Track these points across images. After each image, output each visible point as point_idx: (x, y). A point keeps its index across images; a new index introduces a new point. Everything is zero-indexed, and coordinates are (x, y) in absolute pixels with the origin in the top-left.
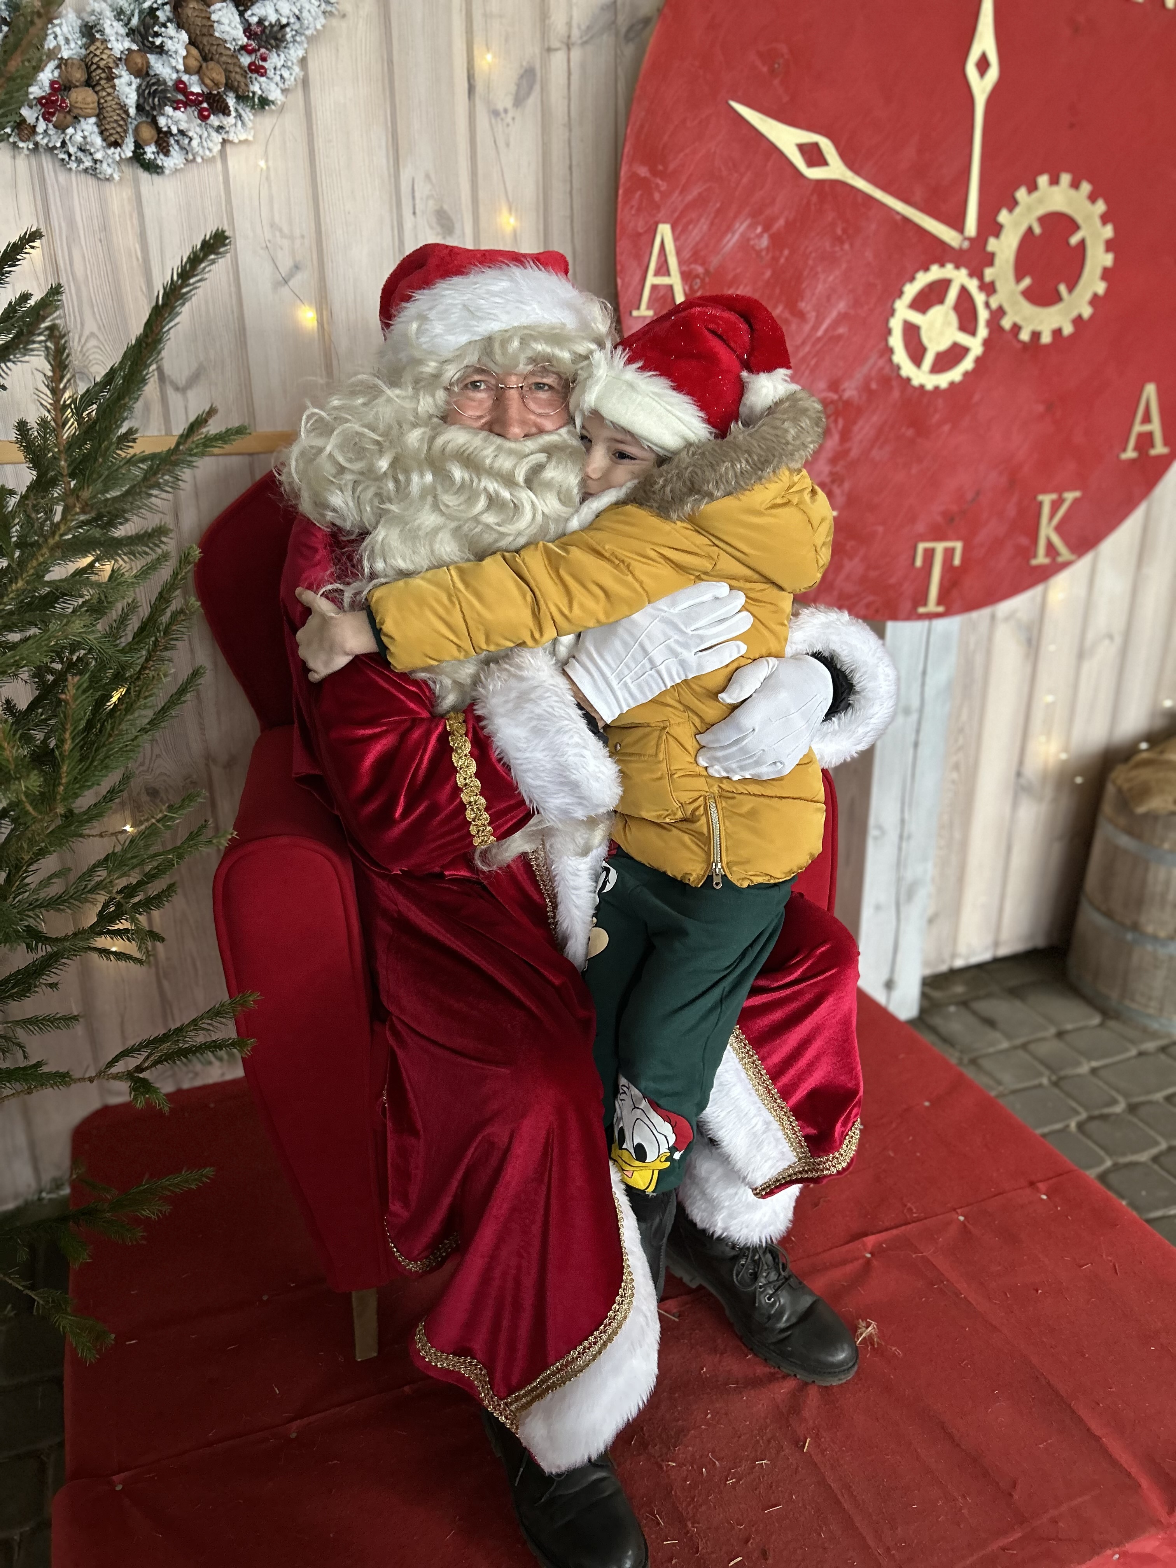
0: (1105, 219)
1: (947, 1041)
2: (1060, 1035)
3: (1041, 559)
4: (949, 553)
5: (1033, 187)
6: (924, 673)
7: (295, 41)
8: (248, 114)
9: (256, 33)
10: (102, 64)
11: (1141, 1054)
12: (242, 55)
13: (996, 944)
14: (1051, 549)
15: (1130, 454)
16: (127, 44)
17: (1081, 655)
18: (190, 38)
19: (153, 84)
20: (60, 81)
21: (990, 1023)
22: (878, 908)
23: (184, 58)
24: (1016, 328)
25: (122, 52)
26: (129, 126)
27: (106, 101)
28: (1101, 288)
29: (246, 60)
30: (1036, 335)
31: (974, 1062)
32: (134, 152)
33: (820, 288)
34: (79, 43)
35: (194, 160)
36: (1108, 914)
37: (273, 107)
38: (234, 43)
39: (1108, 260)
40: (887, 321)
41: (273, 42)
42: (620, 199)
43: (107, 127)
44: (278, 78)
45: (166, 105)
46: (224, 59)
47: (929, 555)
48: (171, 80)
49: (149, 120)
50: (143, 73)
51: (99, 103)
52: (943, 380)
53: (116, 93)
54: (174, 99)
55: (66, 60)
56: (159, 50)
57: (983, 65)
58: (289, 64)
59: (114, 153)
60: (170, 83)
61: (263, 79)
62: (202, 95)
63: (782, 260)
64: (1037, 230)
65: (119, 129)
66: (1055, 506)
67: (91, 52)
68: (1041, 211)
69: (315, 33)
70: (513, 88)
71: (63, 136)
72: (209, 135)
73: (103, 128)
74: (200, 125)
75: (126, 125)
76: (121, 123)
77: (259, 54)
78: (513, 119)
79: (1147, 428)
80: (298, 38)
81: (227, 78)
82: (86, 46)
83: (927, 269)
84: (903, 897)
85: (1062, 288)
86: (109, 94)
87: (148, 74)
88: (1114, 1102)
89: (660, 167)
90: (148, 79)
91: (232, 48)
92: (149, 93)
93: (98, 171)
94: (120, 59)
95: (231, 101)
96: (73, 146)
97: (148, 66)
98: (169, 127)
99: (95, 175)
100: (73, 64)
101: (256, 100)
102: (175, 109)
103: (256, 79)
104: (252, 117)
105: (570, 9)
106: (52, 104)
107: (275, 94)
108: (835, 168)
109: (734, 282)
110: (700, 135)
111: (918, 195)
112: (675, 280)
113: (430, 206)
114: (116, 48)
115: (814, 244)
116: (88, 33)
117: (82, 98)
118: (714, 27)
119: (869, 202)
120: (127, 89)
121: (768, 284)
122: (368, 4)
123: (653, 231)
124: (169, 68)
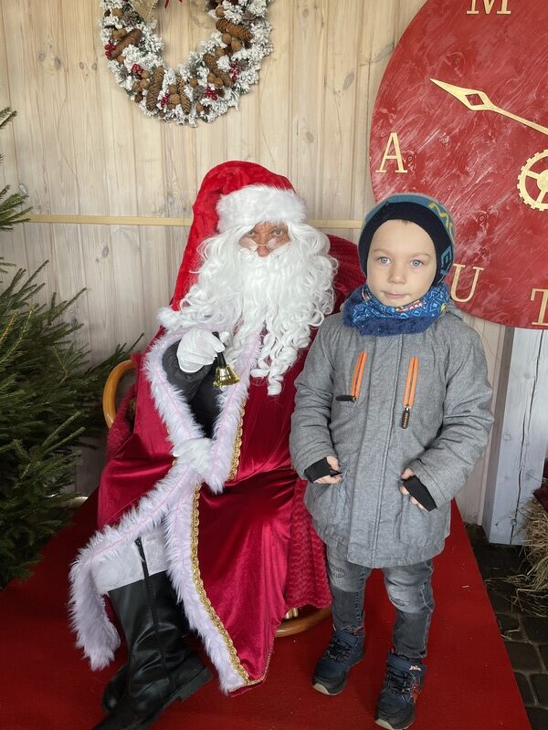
6: (538, 357)
7: (254, 65)
9: (234, 65)
10: (181, 85)
12: (230, 74)
18: (209, 71)
20: (168, 93)
23: (208, 77)
26: (194, 106)
27: (183, 98)
32: (196, 115)
33: (478, 160)
34: (174, 79)
37: (245, 92)
40: (517, 177)
43: (184, 107)
45: (202, 96)
46: (222, 76)
47: (540, 295)
49: (199, 103)
51: (180, 99)
53: (186, 94)
56: (199, 77)
60: (205, 88)
62: (215, 90)
63: (457, 148)
67: (177, 81)
70: (343, 82)
74: (216, 102)
76: (188, 104)
78: (343, 94)
83: (542, 151)
84: (523, 476)
86: (183, 95)
87: (197, 86)
89: (393, 109)
91: (225, 72)
94: (187, 82)
97: (197, 83)
100: (172, 86)
101: (239, 90)
102: (206, 97)
105: (371, 47)
106: (164, 101)
107: (245, 86)
108: (488, 105)
109: (431, 158)
110: (414, 94)
111: (537, 116)
112: (399, 157)
113: (305, 131)
114: (185, 78)
115: (475, 140)
116: (178, 75)
117: (174, 98)
118: (423, 48)
119: (507, 119)
120: (189, 92)
121: (448, 158)
122: (285, 55)
123: (388, 136)
124: (203, 83)
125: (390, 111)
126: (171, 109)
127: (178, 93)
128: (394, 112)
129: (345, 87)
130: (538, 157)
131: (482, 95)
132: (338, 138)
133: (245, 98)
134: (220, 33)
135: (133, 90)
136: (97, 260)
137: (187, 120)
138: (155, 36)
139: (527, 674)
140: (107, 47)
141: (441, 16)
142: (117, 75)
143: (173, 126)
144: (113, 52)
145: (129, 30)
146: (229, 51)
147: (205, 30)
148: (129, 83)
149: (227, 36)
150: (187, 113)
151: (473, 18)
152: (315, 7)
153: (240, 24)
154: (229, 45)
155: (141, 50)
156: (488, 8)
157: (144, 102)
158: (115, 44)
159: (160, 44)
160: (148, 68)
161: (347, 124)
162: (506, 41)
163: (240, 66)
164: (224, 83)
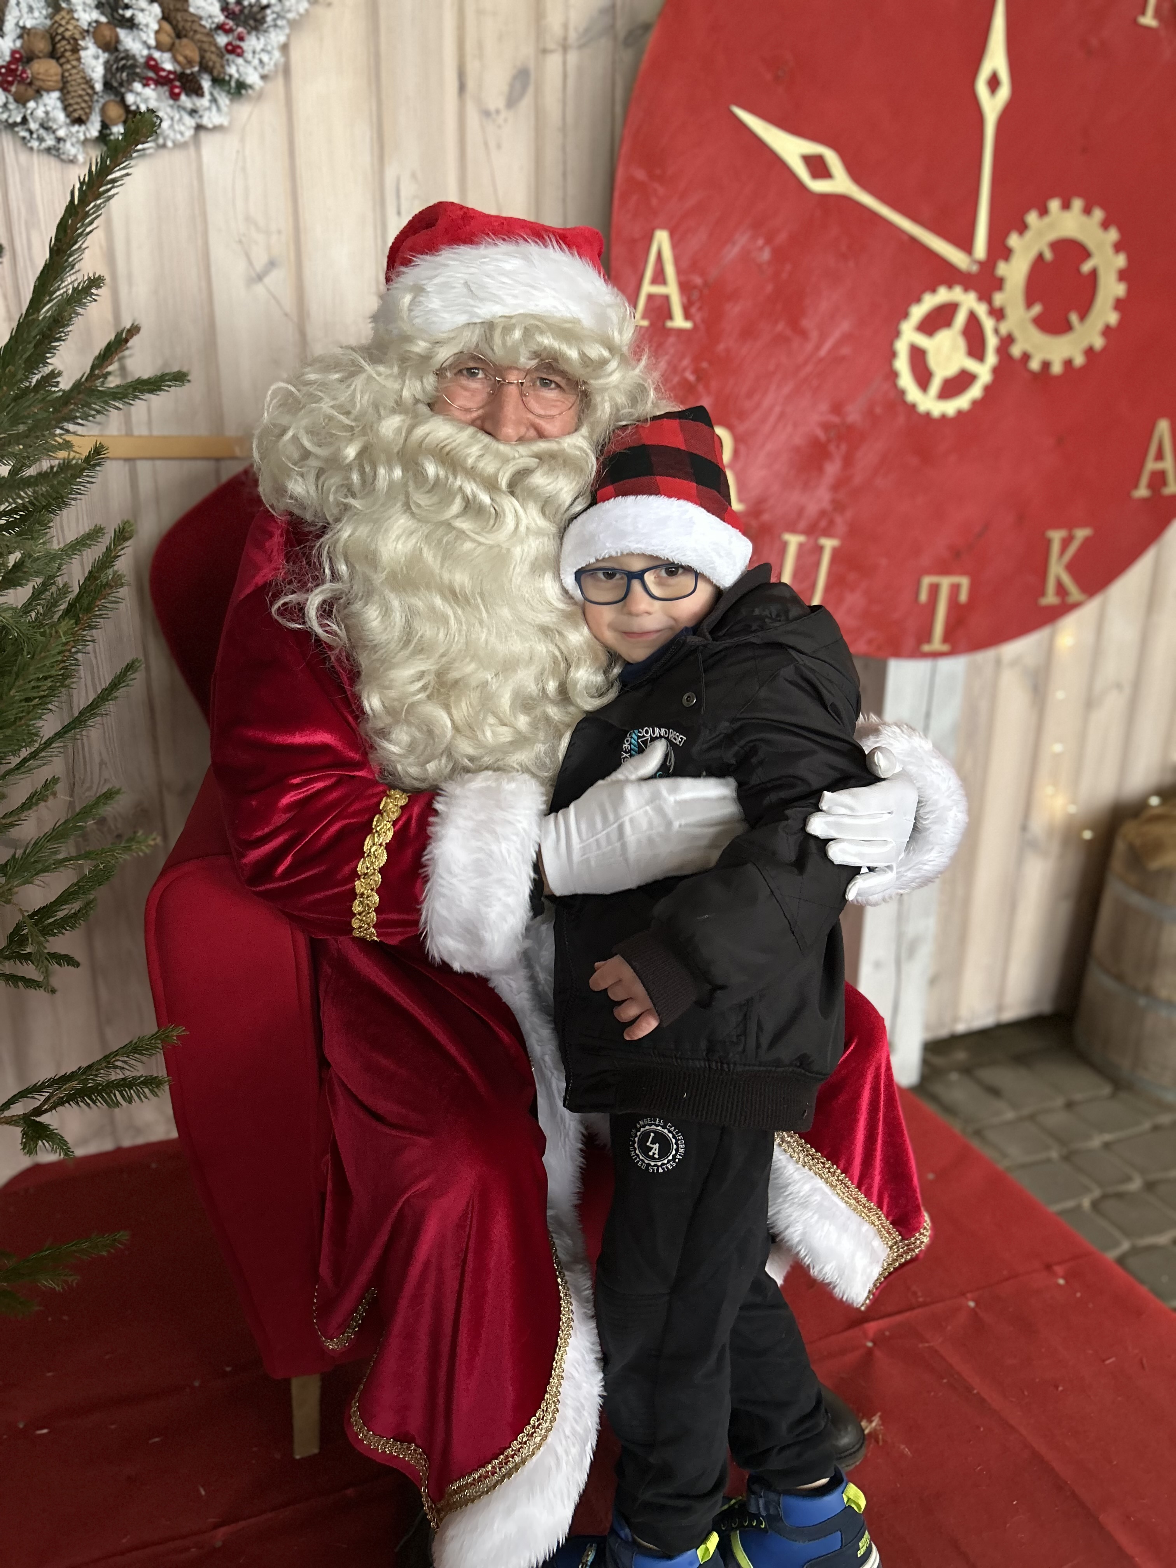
0: (1118, 247)
1: (949, 1110)
2: (1070, 1105)
3: (1050, 598)
4: (955, 589)
5: (1044, 211)
6: (928, 715)
7: (276, 26)
8: (224, 100)
9: (234, 13)
10: (68, 34)
11: (1156, 1128)
12: (218, 35)
13: (1000, 1008)
14: (1061, 590)
15: (1142, 492)
16: (95, 15)
17: (1090, 703)
18: (163, 12)
19: (122, 59)
20: (22, 51)
21: (994, 1092)
22: (878, 965)
23: (157, 32)
24: (1026, 357)
25: (90, 24)
26: (95, 104)
27: (70, 75)
28: (1113, 318)
29: (222, 40)
30: (1046, 365)
31: (978, 1133)
32: (101, 132)
33: (824, 306)
34: (44, 12)
35: (164, 146)
36: (1119, 978)
37: (250, 91)
38: (210, 21)
39: (1120, 290)
40: (891, 344)
41: (252, 22)
42: (616, 202)
43: (71, 101)
44: (256, 62)
45: (134, 81)
46: (198, 37)
47: (934, 590)
48: (142, 56)
49: (118, 99)
50: (111, 46)
51: (63, 76)
52: (951, 407)
53: (82, 66)
54: (144, 75)
55: (29, 30)
56: (129, 24)
57: (994, 83)
58: (269, 48)
59: (78, 132)
60: (142, 60)
61: (240, 61)
62: (174, 73)
63: (784, 276)
64: (1048, 255)
65: (84, 105)
66: (1066, 543)
67: (56, 22)
68: (1053, 235)
69: (297, 17)
70: (505, 88)
71: (23, 110)
72: (181, 119)
73: (67, 103)
74: (172, 107)
75: (92, 101)
76: (87, 98)
77: (236, 33)
78: (506, 120)
79: (1159, 466)
80: (279, 22)
81: (202, 57)
82: (51, 17)
83: (933, 290)
84: (904, 955)
85: (1074, 318)
86: (74, 67)
87: (116, 50)
88: (1128, 1179)
89: (658, 172)
90: (116, 54)
91: (208, 26)
92: (117, 69)
93: (61, 151)
94: (88, 31)
95: (206, 84)
96: (35, 122)
97: (118, 41)
98: (138, 107)
99: (58, 157)
100: (36, 34)
101: (233, 84)
102: (145, 85)
103: (233, 62)
104: (227, 101)
105: (567, 11)
106: (11, 73)
108: (839, 181)
109: (736, 295)
110: (701, 140)
111: (926, 214)
112: (672, 289)
114: (84, 18)
116: (54, 3)
117: (47, 70)
120: (92, 60)
121: (769, 297)
123: (649, 238)
125: (652, 177)
126: (21, 101)
127: (53, 54)
128: (660, 180)
129: (512, 102)
130: (929, 302)
131: (832, 158)
161: (520, 197)
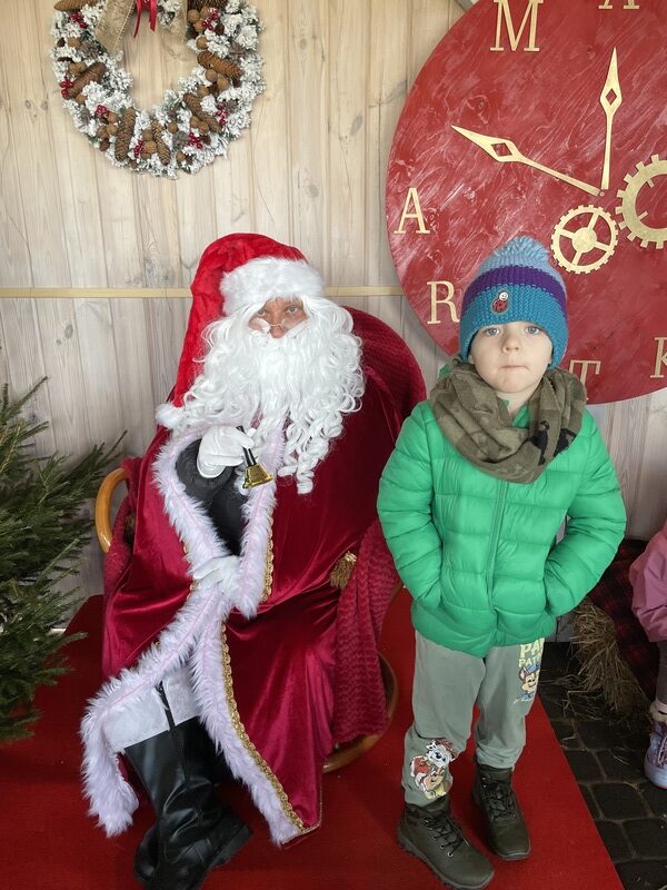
3: (658, 375)
4: (591, 368)
5: (648, 162)
7: (244, 106)
9: (222, 106)
10: (157, 130)
12: (217, 117)
14: (664, 370)
18: (192, 113)
19: (179, 135)
20: (142, 140)
23: (190, 121)
26: (173, 155)
27: (160, 146)
30: (652, 244)
32: (177, 165)
33: (507, 219)
34: (149, 123)
37: (235, 138)
40: (550, 236)
43: (162, 156)
44: (236, 124)
45: (184, 144)
46: (208, 120)
47: (578, 368)
49: (180, 152)
50: (175, 131)
51: (157, 147)
52: (587, 269)
53: (164, 142)
54: (188, 141)
56: (179, 121)
57: (612, 96)
58: (242, 117)
60: (187, 134)
62: (200, 137)
63: (483, 205)
64: (651, 184)
65: (166, 157)
67: (152, 126)
68: (653, 174)
70: (350, 126)
71: (146, 163)
74: (200, 150)
75: (170, 154)
76: (167, 154)
78: (350, 141)
83: (576, 208)
86: (161, 143)
89: (411, 160)
90: (177, 133)
91: (211, 115)
94: (165, 127)
97: (177, 128)
98: (188, 153)
100: (146, 132)
101: (228, 135)
102: (189, 145)
104: (227, 142)
105: (381, 87)
106: (137, 150)
107: (235, 132)
108: (516, 156)
109: (455, 216)
110: (434, 144)
111: (570, 168)
112: (419, 216)
113: (307, 183)
114: (162, 123)
115: (504, 196)
116: (152, 118)
117: (150, 145)
118: (442, 90)
119: (538, 172)
120: (167, 139)
121: (475, 216)
122: (280, 94)
123: (406, 191)
124: (184, 128)
125: (408, 163)
126: (145, 159)
127: (154, 140)
128: (413, 164)
129: (353, 132)
130: (572, 214)
131: (510, 144)
132: (346, 192)
133: (234, 144)
134: (202, 68)
135: (98, 136)
136: (59, 342)
137: (165, 172)
138: (121, 71)
139: (588, 785)
140: (61, 85)
141: (462, 52)
142: (75, 118)
143: (146, 178)
144: (70, 90)
145: (89, 63)
146: (214, 90)
147: (181, 63)
148: (92, 128)
149: (212, 72)
150: (166, 164)
151: (497, 56)
152: (314, 37)
153: (227, 57)
154: (215, 83)
155: (105, 87)
156: (514, 44)
157: (111, 151)
158: (72, 80)
159: (129, 81)
160: (115, 109)
161: (357, 175)
162: (536, 81)
163: (227, 108)
164: (210, 129)
